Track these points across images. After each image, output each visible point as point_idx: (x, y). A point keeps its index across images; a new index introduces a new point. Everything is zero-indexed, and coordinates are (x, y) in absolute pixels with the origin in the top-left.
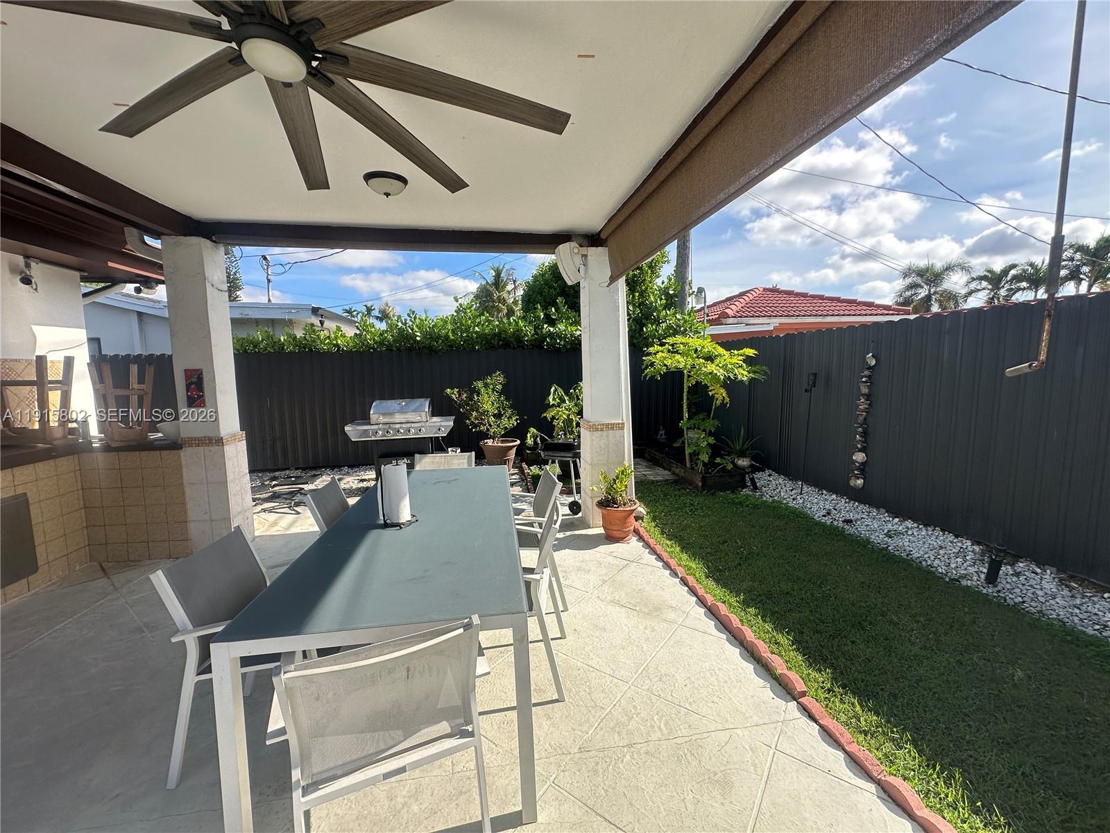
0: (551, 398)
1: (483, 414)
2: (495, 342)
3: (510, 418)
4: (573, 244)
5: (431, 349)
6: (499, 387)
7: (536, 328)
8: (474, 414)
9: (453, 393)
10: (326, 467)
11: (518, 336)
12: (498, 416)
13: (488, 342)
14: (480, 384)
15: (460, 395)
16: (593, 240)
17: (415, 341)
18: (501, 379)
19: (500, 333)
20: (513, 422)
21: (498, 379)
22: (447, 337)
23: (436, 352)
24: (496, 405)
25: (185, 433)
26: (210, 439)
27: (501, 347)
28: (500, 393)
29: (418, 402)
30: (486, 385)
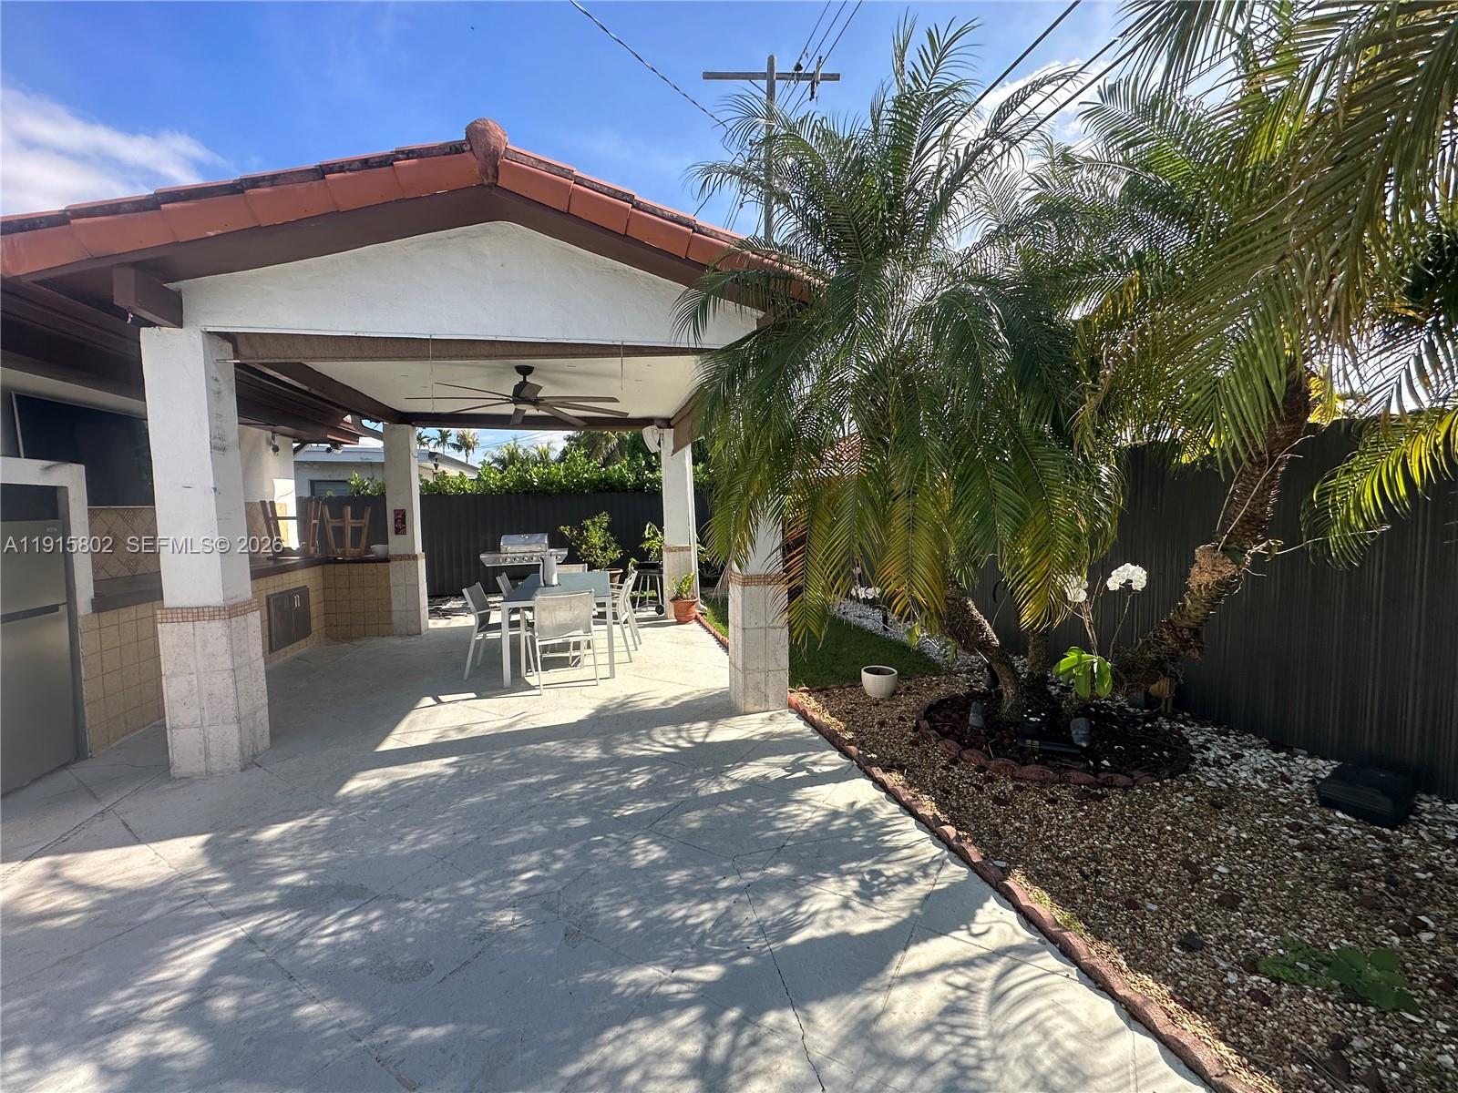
0: (646, 533)
1: (591, 547)
2: (602, 486)
3: (614, 551)
4: (654, 427)
5: (546, 493)
6: (605, 525)
7: (638, 474)
8: (584, 546)
9: (566, 530)
10: (451, 596)
11: (622, 482)
12: (604, 549)
13: (596, 486)
14: (588, 522)
15: (571, 532)
16: (667, 423)
17: (533, 486)
18: (606, 518)
19: (606, 478)
20: (618, 555)
21: (605, 518)
22: (560, 481)
23: (550, 495)
24: (602, 539)
25: (392, 552)
26: (409, 556)
27: (606, 490)
28: (606, 530)
29: (539, 536)
30: (594, 524)
